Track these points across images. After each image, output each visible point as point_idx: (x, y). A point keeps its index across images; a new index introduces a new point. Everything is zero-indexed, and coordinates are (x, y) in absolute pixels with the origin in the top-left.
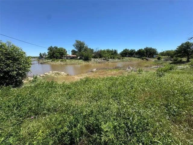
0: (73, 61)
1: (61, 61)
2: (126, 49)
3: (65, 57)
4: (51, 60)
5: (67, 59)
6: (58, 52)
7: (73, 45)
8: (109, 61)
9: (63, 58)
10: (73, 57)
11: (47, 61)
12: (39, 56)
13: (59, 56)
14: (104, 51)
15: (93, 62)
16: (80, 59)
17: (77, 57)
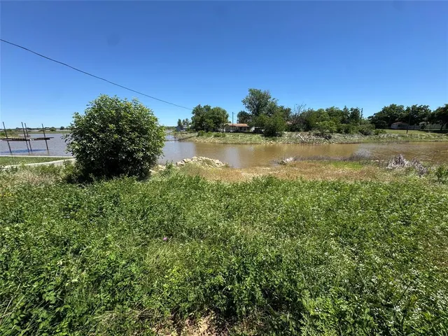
0: (240, 137)
1: (215, 136)
2: (393, 107)
3: (223, 127)
4: (197, 134)
5: (228, 131)
6: (211, 118)
7: (244, 102)
8: (331, 140)
9: (219, 130)
10: (241, 128)
11: (189, 135)
12: (176, 125)
13: (212, 125)
14: (320, 112)
15: (286, 141)
16: (255, 132)
17: (249, 128)
